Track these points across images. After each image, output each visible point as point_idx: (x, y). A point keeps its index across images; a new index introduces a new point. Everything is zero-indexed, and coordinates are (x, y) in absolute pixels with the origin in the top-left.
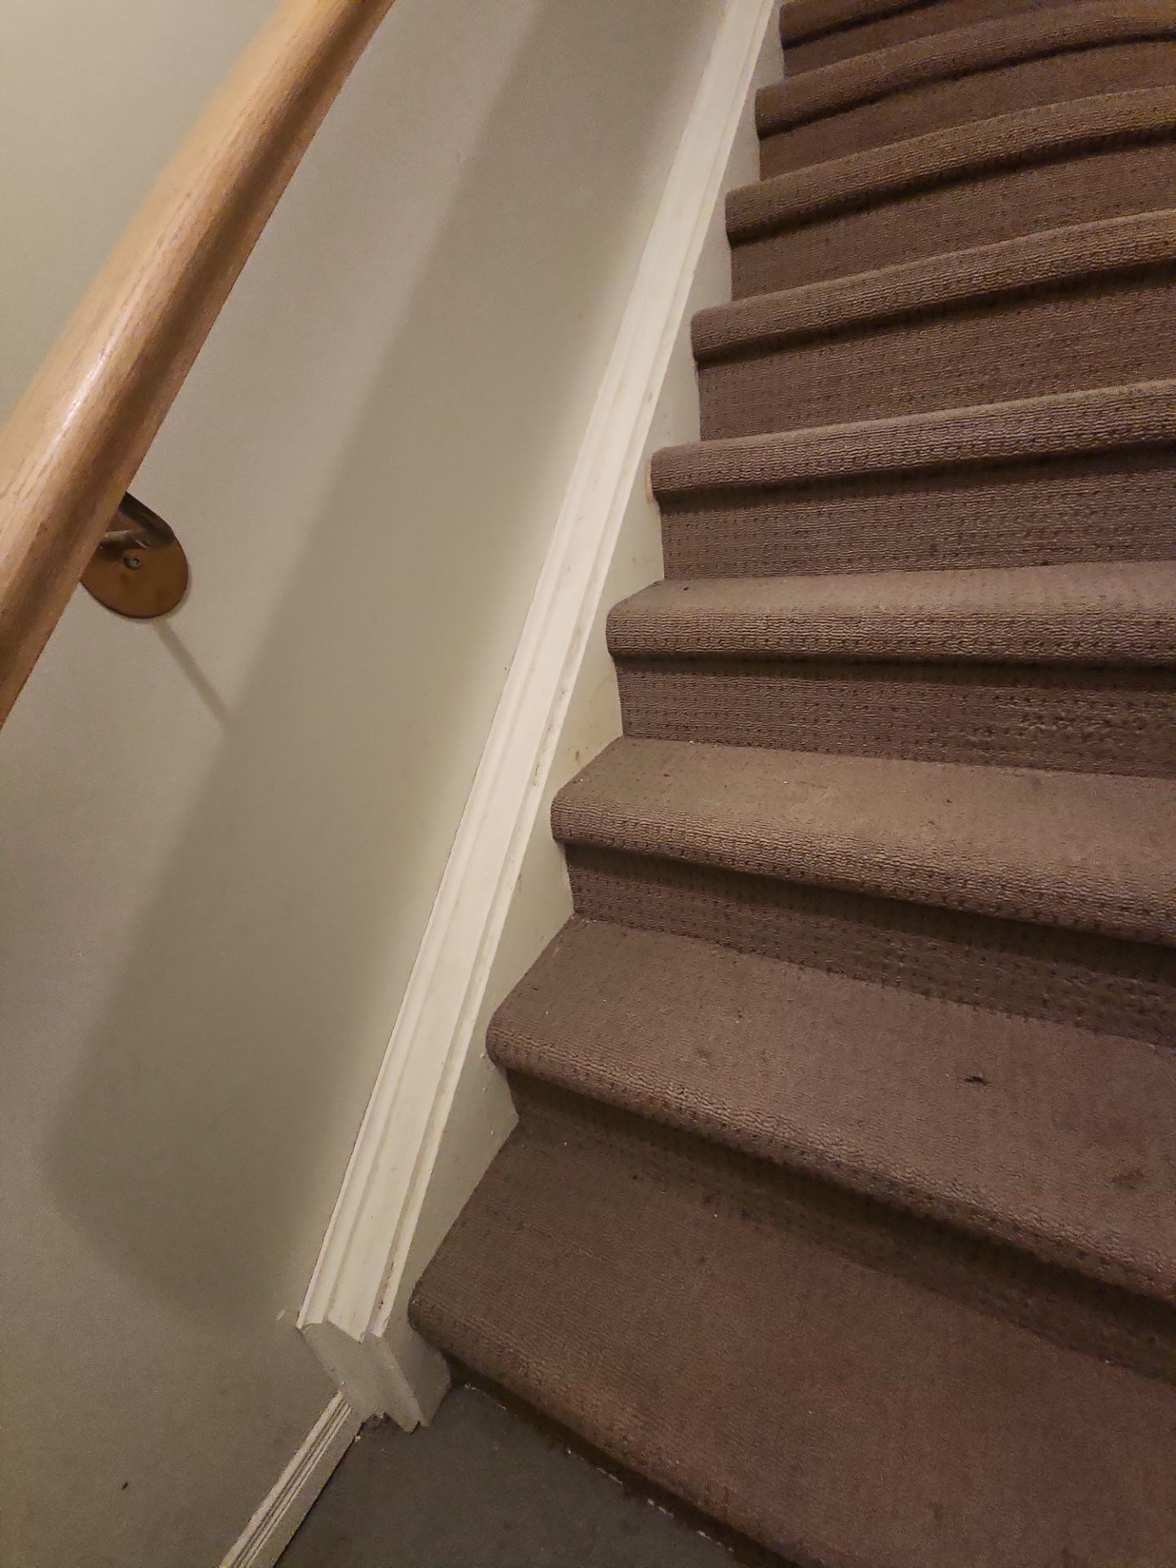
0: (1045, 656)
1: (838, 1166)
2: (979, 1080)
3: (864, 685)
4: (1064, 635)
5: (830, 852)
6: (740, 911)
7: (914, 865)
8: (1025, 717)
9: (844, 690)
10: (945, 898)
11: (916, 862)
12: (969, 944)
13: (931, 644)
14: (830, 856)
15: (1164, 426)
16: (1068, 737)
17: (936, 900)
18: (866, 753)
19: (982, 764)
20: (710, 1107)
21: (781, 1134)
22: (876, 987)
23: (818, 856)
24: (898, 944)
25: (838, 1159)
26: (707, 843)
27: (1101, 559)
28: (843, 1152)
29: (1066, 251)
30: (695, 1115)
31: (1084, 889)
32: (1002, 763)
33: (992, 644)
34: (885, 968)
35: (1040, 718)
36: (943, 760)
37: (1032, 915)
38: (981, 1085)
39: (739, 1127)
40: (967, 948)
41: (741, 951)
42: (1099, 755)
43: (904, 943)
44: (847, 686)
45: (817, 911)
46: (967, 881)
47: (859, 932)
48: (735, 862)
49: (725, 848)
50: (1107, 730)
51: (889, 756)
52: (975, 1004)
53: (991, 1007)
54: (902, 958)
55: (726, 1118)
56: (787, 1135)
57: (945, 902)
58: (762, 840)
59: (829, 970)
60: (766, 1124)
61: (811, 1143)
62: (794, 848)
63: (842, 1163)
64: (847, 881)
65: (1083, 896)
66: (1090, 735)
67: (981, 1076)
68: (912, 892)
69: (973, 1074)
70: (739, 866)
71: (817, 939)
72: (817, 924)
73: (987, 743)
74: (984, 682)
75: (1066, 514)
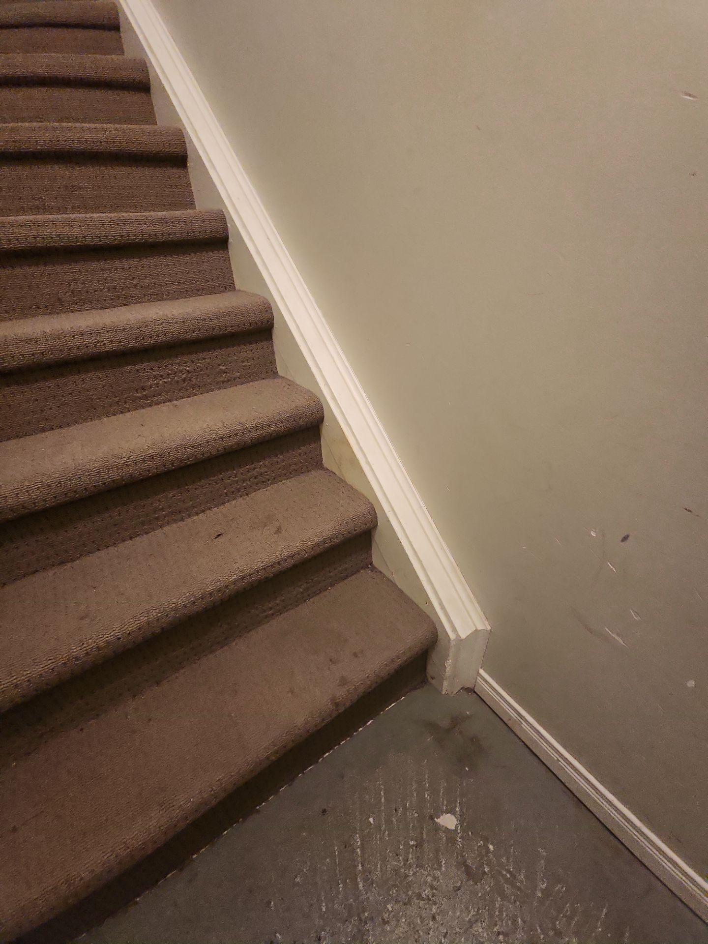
0: (147, 344)
1: (185, 607)
2: (220, 535)
3: (61, 381)
4: (150, 332)
5: (95, 469)
6: (57, 537)
7: (142, 456)
8: (155, 377)
9: (50, 387)
10: (165, 466)
11: (143, 455)
12: (187, 485)
13: (89, 347)
14: (96, 471)
15: (143, 235)
16: (177, 382)
17: (162, 469)
18: (85, 420)
19: (148, 407)
20: (105, 636)
21: (152, 616)
22: (159, 532)
23: (89, 475)
24: (157, 503)
25: (183, 604)
26: (6, 502)
27: (149, 301)
28: (184, 599)
29: (47, 136)
30: (99, 648)
31: (213, 435)
32: (158, 403)
33: (120, 342)
34: (157, 519)
35: (161, 376)
36: (129, 411)
37: (202, 456)
38: (221, 536)
39: (128, 632)
40: (187, 487)
41: (73, 560)
42: (193, 387)
43: (159, 501)
44: (51, 383)
45: (107, 509)
46: (169, 453)
47: (135, 508)
48: (37, 504)
49: (23, 497)
50: (190, 375)
51: (99, 418)
52: (203, 511)
53: (210, 509)
54: (162, 510)
55: (118, 634)
56: (155, 614)
57: (166, 468)
58: (48, 481)
59: (131, 538)
60: (141, 618)
61: (168, 607)
62: (72, 477)
63: (187, 604)
64: (113, 481)
65: (214, 438)
66: (185, 378)
67: (219, 533)
68: (149, 471)
69: (217, 534)
70: (41, 505)
71: (115, 525)
72: (110, 516)
73: (145, 396)
74: (128, 364)
75: (122, 279)
